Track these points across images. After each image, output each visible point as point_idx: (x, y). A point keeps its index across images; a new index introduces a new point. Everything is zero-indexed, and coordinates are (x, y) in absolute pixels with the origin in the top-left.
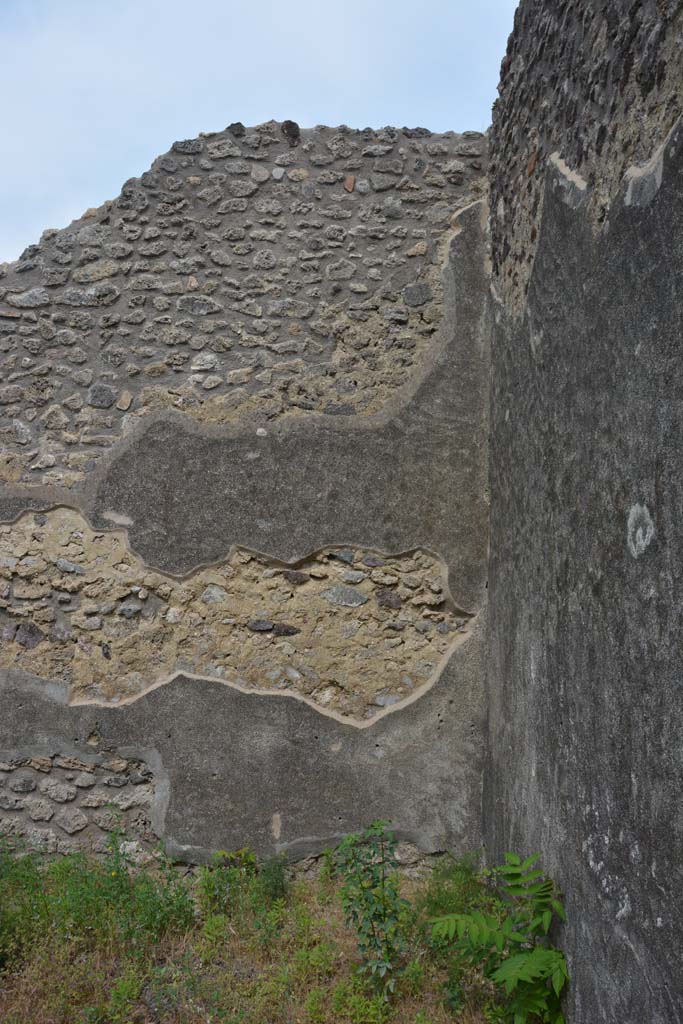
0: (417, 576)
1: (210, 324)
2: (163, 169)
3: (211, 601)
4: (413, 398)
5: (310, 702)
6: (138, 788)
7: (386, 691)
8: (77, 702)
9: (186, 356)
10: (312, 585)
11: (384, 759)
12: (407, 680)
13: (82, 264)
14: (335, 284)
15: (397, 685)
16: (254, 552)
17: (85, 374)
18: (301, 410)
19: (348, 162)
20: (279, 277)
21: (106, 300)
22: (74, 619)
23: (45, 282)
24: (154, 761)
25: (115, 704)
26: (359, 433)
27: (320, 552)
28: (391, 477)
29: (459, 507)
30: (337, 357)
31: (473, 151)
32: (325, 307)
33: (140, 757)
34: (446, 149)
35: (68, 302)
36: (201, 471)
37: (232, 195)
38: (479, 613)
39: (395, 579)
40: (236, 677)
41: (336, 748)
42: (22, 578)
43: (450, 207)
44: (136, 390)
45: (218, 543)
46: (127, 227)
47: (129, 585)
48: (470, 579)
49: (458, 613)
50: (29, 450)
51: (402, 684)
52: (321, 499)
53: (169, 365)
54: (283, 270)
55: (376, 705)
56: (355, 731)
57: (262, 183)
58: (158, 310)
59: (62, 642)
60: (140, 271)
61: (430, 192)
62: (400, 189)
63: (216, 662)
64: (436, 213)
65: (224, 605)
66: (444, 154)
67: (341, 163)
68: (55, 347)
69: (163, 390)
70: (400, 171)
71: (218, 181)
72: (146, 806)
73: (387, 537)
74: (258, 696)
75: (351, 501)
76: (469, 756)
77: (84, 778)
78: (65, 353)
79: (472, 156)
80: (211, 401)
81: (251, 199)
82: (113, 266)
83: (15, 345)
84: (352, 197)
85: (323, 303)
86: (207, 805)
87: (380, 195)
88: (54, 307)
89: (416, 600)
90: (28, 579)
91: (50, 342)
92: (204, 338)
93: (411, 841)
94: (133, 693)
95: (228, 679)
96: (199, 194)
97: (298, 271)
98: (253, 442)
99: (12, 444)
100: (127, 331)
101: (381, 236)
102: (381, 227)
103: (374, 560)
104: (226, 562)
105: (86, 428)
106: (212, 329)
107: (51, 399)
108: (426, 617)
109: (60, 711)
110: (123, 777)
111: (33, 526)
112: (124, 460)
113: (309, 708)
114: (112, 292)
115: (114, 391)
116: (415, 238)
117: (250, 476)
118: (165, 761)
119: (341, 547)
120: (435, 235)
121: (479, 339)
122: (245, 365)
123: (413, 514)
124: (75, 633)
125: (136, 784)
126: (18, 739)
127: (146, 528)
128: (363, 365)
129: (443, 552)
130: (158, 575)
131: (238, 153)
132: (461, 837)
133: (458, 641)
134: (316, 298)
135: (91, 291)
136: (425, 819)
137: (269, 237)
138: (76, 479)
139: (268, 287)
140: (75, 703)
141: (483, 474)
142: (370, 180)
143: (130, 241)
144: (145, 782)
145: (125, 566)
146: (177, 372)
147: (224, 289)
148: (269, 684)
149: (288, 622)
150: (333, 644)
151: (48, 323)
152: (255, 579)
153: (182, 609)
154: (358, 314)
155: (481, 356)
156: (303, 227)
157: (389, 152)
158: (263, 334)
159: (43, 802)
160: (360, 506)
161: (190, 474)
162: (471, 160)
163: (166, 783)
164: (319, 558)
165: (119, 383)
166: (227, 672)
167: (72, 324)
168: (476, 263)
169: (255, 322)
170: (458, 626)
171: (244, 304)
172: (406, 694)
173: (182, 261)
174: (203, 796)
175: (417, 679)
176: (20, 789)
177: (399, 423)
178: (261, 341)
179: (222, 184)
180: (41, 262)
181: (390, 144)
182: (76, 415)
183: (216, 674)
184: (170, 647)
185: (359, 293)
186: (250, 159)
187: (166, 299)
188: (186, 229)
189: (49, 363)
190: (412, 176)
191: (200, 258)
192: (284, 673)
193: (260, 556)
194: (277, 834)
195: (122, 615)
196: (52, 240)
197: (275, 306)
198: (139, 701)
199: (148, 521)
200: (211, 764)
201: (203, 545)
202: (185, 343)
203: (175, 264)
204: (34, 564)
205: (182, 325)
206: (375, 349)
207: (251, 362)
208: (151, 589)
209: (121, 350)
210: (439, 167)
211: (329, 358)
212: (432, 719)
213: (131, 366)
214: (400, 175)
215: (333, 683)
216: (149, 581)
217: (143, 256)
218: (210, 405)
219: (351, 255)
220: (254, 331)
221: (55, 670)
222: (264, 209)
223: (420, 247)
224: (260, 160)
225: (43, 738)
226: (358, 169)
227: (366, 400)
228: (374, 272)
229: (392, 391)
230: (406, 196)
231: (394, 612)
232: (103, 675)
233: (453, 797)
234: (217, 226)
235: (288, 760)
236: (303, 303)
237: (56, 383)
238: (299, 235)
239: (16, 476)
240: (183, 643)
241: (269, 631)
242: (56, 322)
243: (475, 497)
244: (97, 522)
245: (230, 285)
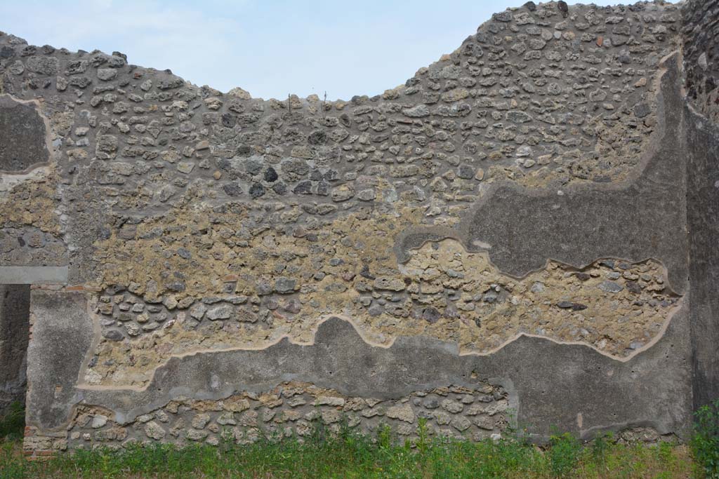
0: (649, 274)
1: (526, 128)
2: (490, 31)
3: (537, 292)
4: (643, 172)
5: (594, 348)
6: (499, 402)
7: (636, 340)
8: (464, 353)
9: (513, 147)
10: (591, 281)
11: (637, 379)
12: (647, 334)
13: (447, 90)
14: (595, 104)
15: (643, 337)
16: (559, 263)
17: (455, 158)
18: (580, 180)
19: (598, 28)
20: (563, 100)
21: (464, 113)
22: (458, 304)
23: (426, 102)
24: (509, 385)
25: (485, 353)
26: (614, 192)
27: (596, 262)
28: (633, 218)
29: (671, 234)
30: (597, 149)
31: (671, 19)
32: (591, 118)
33: (500, 384)
34: (655, 18)
35: (440, 114)
36: (527, 217)
37: (531, 48)
38: (685, 295)
39: (637, 276)
40: (553, 335)
41: (610, 374)
42: (425, 281)
43: (658, 55)
44: (485, 168)
45: (540, 258)
46: (471, 68)
47: (489, 284)
48: (679, 276)
49: (673, 295)
50: (424, 204)
51: (644, 336)
52: (595, 231)
53: (503, 153)
54: (566, 96)
55: (631, 349)
56: (620, 364)
57: (548, 41)
58: (495, 120)
59: (452, 319)
60: (482, 95)
61: (647, 46)
62: (628, 45)
63: (541, 326)
64: (650, 59)
65: (544, 294)
66: (654, 21)
67: (593, 28)
68: (434, 141)
69: (501, 168)
70: (629, 33)
71: (523, 40)
72: (505, 412)
73: (633, 253)
74: (566, 345)
75: (612, 232)
76: (684, 377)
77: (468, 398)
78: (442, 145)
79: (671, 22)
80: (530, 174)
81: (543, 51)
82: (465, 92)
83: (411, 140)
84: (601, 50)
85: (589, 116)
86: (541, 410)
87: (617, 49)
88: (432, 117)
89: (649, 288)
90: (429, 282)
91: (431, 139)
92: (523, 137)
93: (653, 427)
94: (495, 346)
95: (548, 336)
96: (513, 48)
97: (573, 96)
98: (556, 199)
99: (414, 201)
100: (478, 132)
101: (620, 74)
102: (619, 69)
103: (625, 266)
104: (545, 269)
105: (458, 191)
106: (527, 131)
107: (436, 173)
108: (655, 298)
109: (454, 359)
110: (490, 397)
111: (431, 250)
112: (483, 210)
113: (595, 351)
114: (467, 108)
115: (473, 169)
116: (639, 75)
117: (555, 218)
118: (516, 385)
119: (607, 259)
120: (650, 73)
121: (679, 137)
122: (547, 153)
123: (646, 239)
124: (459, 313)
125: (498, 400)
126: (429, 377)
127: (498, 250)
128: (613, 152)
129: (664, 260)
130: (507, 277)
131: (533, 21)
132: (681, 424)
133: (673, 312)
134: (585, 113)
135: (454, 107)
136: (661, 414)
137: (556, 75)
138: (454, 221)
139: (557, 106)
140: (461, 354)
141: (684, 215)
142: (611, 39)
143: (474, 76)
144: (503, 398)
145: (486, 273)
146: (509, 157)
147: (532, 107)
148: (572, 338)
149: (581, 303)
150: (605, 314)
151: (430, 126)
152: (560, 278)
153: (521, 297)
154: (609, 122)
155: (680, 146)
156: (575, 69)
157: (621, 21)
158: (556, 134)
159: (445, 414)
160: (617, 235)
161: (521, 218)
162: (670, 25)
163: (517, 397)
164: (595, 265)
165: (476, 164)
166: (548, 332)
167: (445, 128)
168: (676, 91)
169: (552, 127)
170: (673, 302)
171: (544, 116)
172: (646, 342)
173: (507, 90)
174: (538, 404)
175: (652, 333)
176: (431, 406)
177: (636, 187)
178: (555, 139)
179: (525, 41)
180: (421, 88)
181: (621, 15)
182: (452, 183)
183: (542, 334)
184: (515, 319)
185: (609, 110)
186: (540, 25)
187: (499, 113)
188: (507, 70)
189: (432, 152)
190: (636, 36)
191: (517, 88)
192: (579, 331)
193: (563, 265)
194: (580, 425)
195: (486, 301)
196: (426, 75)
197: (562, 118)
198: (500, 351)
199: (499, 245)
200: (542, 386)
201: (532, 259)
202: (512, 140)
203: (502, 91)
204: (433, 272)
205: (510, 129)
206: (619, 143)
207: (551, 151)
208: (502, 286)
209: (475, 143)
210: (651, 30)
211: (594, 149)
212: (663, 356)
213: (481, 154)
214: (628, 36)
215: (606, 337)
216: (502, 281)
217: (483, 86)
218: (530, 177)
219: (603, 86)
220: (552, 133)
221: (449, 335)
222: (551, 58)
223: (642, 81)
224: (546, 26)
225: (444, 376)
226: (604, 32)
227: (617, 173)
228: (617, 97)
229: (631, 168)
230: (632, 49)
231: (637, 295)
232: (477, 337)
233: (676, 401)
234: (524, 68)
235: (585, 381)
236: (578, 115)
237: (438, 164)
238: (573, 74)
239: (418, 220)
240: (522, 316)
241: (569, 308)
242: (434, 126)
243: (680, 228)
244: (470, 247)
245: (535, 104)
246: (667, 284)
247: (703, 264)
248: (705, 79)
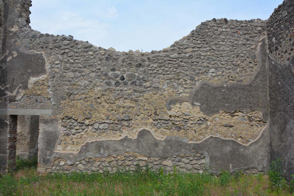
0: (256, 115)
1: (213, 62)
2: (200, 28)
3: (216, 121)
4: (254, 79)
5: (236, 141)
6: (202, 160)
7: (250, 138)
8: (190, 142)
9: (209, 69)
10: (236, 117)
11: (251, 152)
12: (255, 136)
13: (185, 49)
14: (237, 54)
15: (253, 137)
16: (224, 110)
17: (188, 73)
18: (232, 81)
19: (238, 28)
20: (226, 53)
21: (191, 57)
22: (189, 125)
23: (177, 53)
24: (206, 154)
25: (198, 142)
26: (244, 86)
27: (237, 110)
28: (250, 95)
29: (264, 101)
30: (238, 70)
31: (263, 25)
32: (236, 59)
33: (203, 153)
34: (257, 25)
35: (183, 57)
36: (213, 94)
37: (215, 34)
38: (268, 122)
39: (252, 115)
40: (222, 136)
41: (242, 150)
42: (177, 116)
43: (259, 38)
44: (199, 76)
45: (218, 109)
46: (194, 41)
47: (200, 118)
48: (266, 116)
49: (264, 122)
50: (177, 89)
51: (254, 137)
52: (237, 99)
53: (205, 71)
54: (227, 51)
55: (249, 141)
56: (245, 147)
57: (221, 32)
58: (202, 59)
59: (186, 130)
60: (198, 51)
61: (255, 35)
62: (249, 34)
63: (218, 133)
64: (256, 39)
65: (219, 121)
66: (257, 26)
67: (237, 28)
68: (180, 67)
69: (204, 77)
70: (249, 30)
71: (212, 31)
72: (204, 163)
73: (250, 107)
74: (226, 140)
75: (243, 100)
76: (267, 151)
77: (191, 158)
78: (183, 68)
79: (263, 27)
80: (214, 79)
81: (219, 35)
82: (192, 50)
83: (172, 66)
84: (239, 36)
85: (235, 58)
86: (217, 163)
87: (245, 35)
88: (179, 58)
89: (256, 120)
90: (178, 117)
91: (179, 66)
92: (212, 65)
93: (256, 169)
94: (201, 140)
95: (220, 137)
96: (208, 34)
97: (230, 51)
98: (224, 88)
99: (173, 88)
100: (196, 64)
101: (246, 44)
102: (245, 42)
103: (248, 112)
104: (219, 113)
105: (189, 85)
106: (213, 64)
107: (181, 78)
108: (258, 123)
109: (187, 144)
110: (199, 158)
111: (179, 105)
112: (197, 92)
113: (236, 142)
114: (192, 55)
115: (194, 77)
116: (252, 45)
117: (223, 95)
118: (208, 154)
119: (241, 109)
120: (256, 44)
121: (266, 66)
122: (221, 71)
123: (255, 102)
124: (189, 128)
125: (202, 159)
126: (178, 151)
127: (203, 105)
128: (244, 71)
129: (261, 110)
130: (206, 116)
131: (215, 25)
132: (266, 168)
133: (264, 128)
134: (234, 57)
135: (188, 55)
136: (259, 164)
137: (223, 44)
138: (187, 95)
139: (224, 55)
140: (189, 143)
141: (268, 94)
142: (243, 32)
143: (195, 44)
144: (204, 158)
145: (198, 114)
146: (207, 73)
147: (215, 55)
148: (228, 137)
149: (232, 125)
150: (240, 129)
151: (179, 61)
152: (225, 116)
153: (211, 122)
154: (242, 61)
155: (267, 70)
156: (230, 42)
157: (246, 26)
158: (224, 65)
159: (183, 164)
160: (245, 101)
161: (211, 94)
162: (262, 28)
163: (209, 158)
164: (237, 111)
165: (195, 75)
166: (220, 135)
167: (184, 62)
168: (265, 50)
169: (222, 62)
170: (264, 125)
171: (220, 58)
172: (254, 139)
173: (206, 49)
174: (216, 161)
175: (257, 136)
176: (178, 161)
177: (252, 84)
178: (223, 66)
179: (213, 32)
180: (176, 48)
181: (246, 24)
182: (186, 82)
183: (218, 136)
184: (209, 130)
185: (242, 56)
186: (218, 27)
187: (203, 57)
188: (206, 42)
189: (179, 70)
190: (251, 31)
191: (210, 48)
192: (231, 135)
193: (226, 111)
194: (231, 168)
195: (198, 124)
196: (178, 43)
197: (226, 59)
198: (203, 142)
199: (203, 104)
200: (218, 154)
201: (215, 109)
202: (208, 67)
203: (205, 49)
204: (180, 113)
205: (207, 63)
206: (246, 68)
207: (222, 71)
208: (204, 118)
209: (195, 68)
210: (256, 29)
211: (237, 70)
212: (260, 144)
213: (197, 71)
214: (249, 31)
215: (241, 137)
216: (204, 117)
217: (198, 47)
218: (214, 80)
219: (240, 48)
220: (222, 64)
221: (185, 136)
222: (222, 38)
223: (253, 47)
224: (220, 27)
225: (183, 150)
226: (240, 29)
227: (245, 79)
228: (245, 52)
229: (250, 77)
230: (250, 35)
231: (252, 122)
232: (195, 137)
233: (264, 160)
234: (212, 41)
235: (232, 153)
236: (231, 58)
237: (182, 75)
238: (229, 44)
239: (175, 95)
240: (211, 129)
241: (228, 126)
242: (180, 61)
243: (266, 99)
244: (193, 104)
245: (216, 54)
246: (262, 118)
247: (274, 111)
248: (275, 46)
